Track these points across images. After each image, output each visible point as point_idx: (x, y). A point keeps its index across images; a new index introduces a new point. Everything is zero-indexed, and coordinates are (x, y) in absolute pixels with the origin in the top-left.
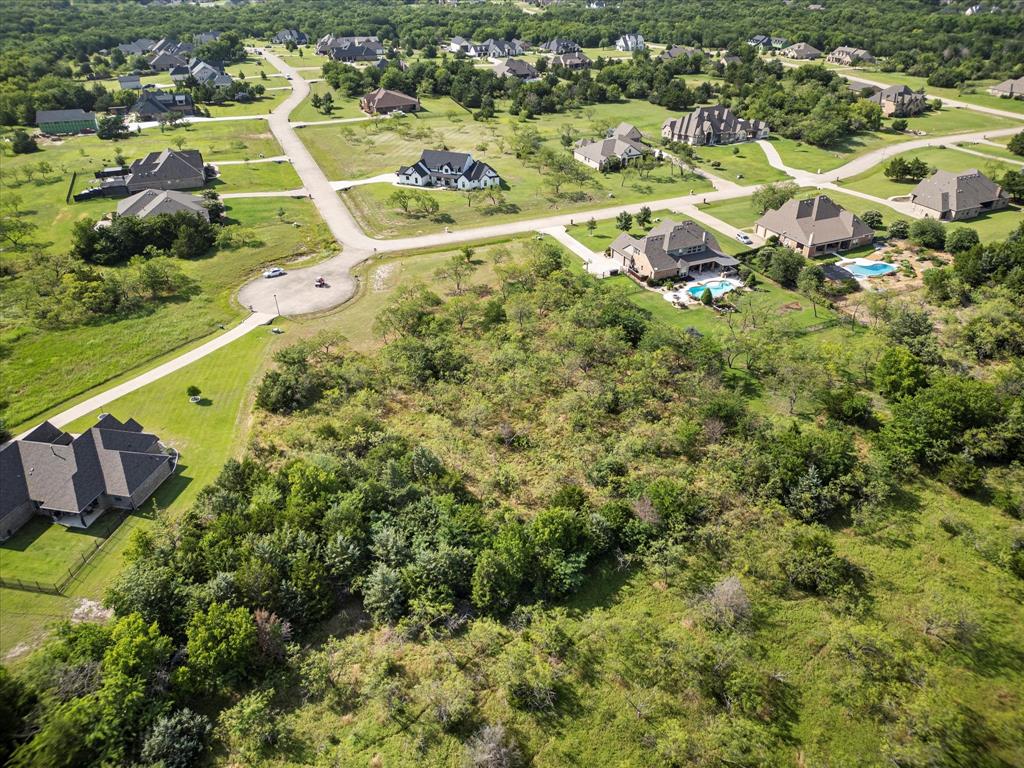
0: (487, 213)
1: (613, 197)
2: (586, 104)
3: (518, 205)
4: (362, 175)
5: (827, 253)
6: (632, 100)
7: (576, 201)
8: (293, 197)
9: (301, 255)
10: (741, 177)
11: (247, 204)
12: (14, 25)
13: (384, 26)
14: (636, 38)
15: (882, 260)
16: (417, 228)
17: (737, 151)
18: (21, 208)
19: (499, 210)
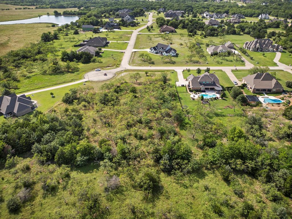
0: (165, 63)
1: (207, 63)
2: (227, 35)
3: (176, 62)
4: (143, 48)
5: (261, 92)
6: (245, 35)
7: (194, 63)
8: (121, 52)
9: (109, 67)
10: (258, 63)
11: (108, 52)
12: (103, 5)
13: (189, 8)
14: (266, 15)
15: (280, 98)
16: (143, 64)
17: (264, 55)
18: (62, 46)
19: (169, 63)
